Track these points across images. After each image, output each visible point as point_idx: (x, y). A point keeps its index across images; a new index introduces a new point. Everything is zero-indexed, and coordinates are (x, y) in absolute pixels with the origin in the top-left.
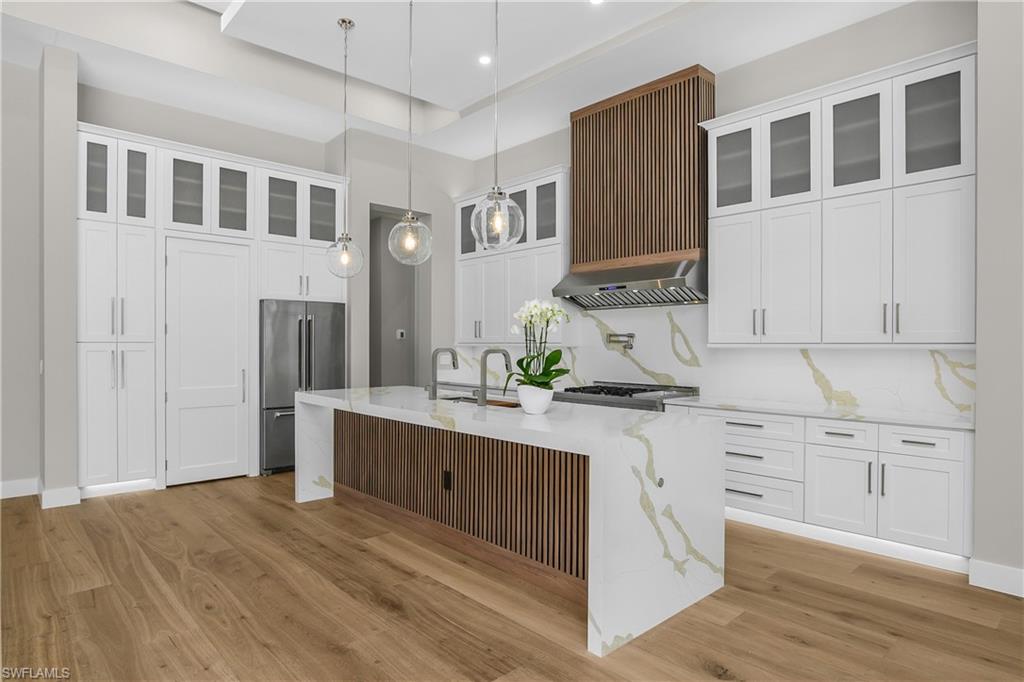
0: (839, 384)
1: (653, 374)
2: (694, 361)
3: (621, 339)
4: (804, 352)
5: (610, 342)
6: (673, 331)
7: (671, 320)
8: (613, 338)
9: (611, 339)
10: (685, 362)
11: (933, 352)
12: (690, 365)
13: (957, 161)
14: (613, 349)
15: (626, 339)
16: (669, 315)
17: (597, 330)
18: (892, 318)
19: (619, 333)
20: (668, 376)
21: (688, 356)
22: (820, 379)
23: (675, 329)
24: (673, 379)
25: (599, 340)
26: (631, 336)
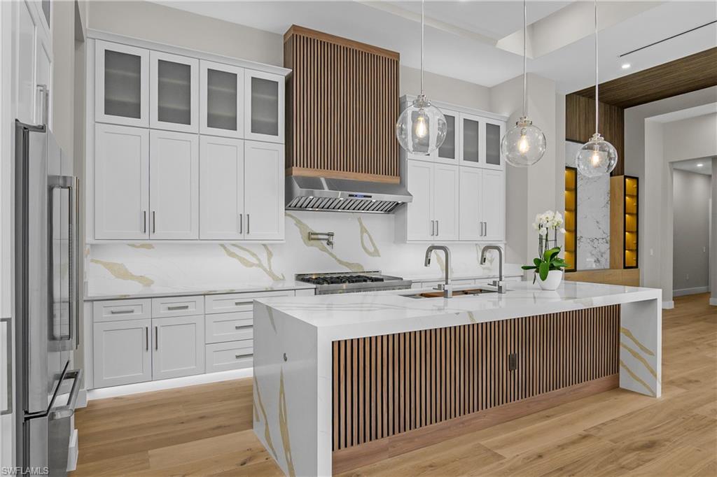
1: (347, 265)
2: (376, 253)
3: (320, 237)
5: (310, 239)
6: (362, 233)
7: (361, 224)
8: (313, 236)
9: (312, 237)
10: (370, 254)
12: (374, 256)
14: (312, 245)
15: (326, 237)
16: (359, 219)
17: (298, 230)
19: (317, 232)
20: (359, 265)
21: (371, 249)
23: (363, 230)
24: (362, 267)
25: (299, 237)
26: (331, 235)
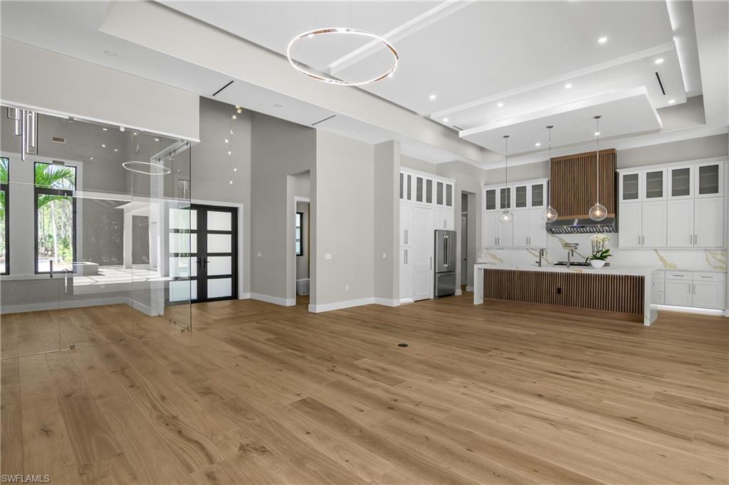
0: (669, 261)
3: (571, 245)
4: (655, 250)
8: (567, 245)
11: (705, 250)
13: (717, 192)
14: (567, 249)
15: (574, 245)
17: (560, 243)
18: (694, 240)
19: (570, 243)
22: (661, 259)
25: (560, 246)
26: (577, 244)
